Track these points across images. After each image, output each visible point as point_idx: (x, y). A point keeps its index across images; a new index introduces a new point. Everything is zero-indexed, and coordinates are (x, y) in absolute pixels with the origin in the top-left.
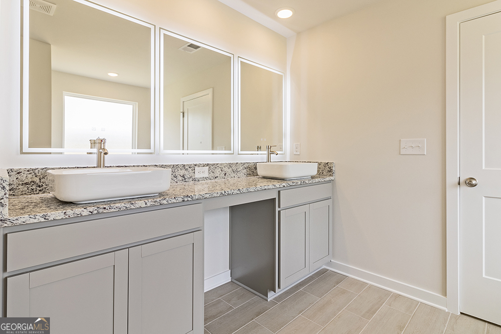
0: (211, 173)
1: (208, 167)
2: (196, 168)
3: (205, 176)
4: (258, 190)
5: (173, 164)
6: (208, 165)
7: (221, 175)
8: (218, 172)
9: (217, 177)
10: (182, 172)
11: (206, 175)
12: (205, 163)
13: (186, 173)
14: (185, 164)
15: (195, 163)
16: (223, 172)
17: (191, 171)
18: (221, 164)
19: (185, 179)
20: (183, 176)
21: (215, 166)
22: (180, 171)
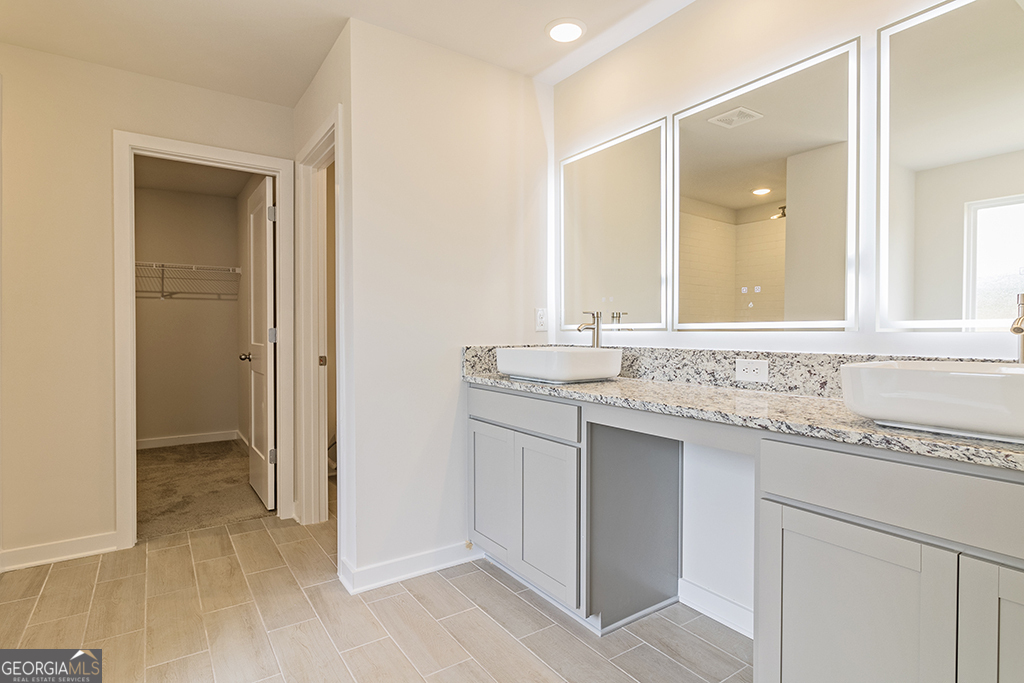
0: (779, 376)
1: (767, 362)
2: (739, 360)
3: (760, 381)
4: (671, 414)
5: (693, 348)
6: (768, 355)
7: (809, 384)
8: (797, 376)
9: (796, 387)
10: (711, 366)
11: (764, 378)
12: (760, 351)
13: (718, 368)
14: (716, 349)
15: (736, 350)
16: (816, 378)
17: (727, 366)
18: (810, 357)
19: (716, 380)
20: (712, 374)
21: (792, 359)
22: (705, 362)
